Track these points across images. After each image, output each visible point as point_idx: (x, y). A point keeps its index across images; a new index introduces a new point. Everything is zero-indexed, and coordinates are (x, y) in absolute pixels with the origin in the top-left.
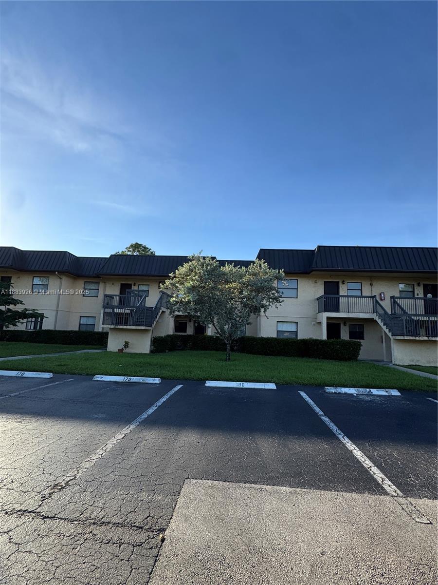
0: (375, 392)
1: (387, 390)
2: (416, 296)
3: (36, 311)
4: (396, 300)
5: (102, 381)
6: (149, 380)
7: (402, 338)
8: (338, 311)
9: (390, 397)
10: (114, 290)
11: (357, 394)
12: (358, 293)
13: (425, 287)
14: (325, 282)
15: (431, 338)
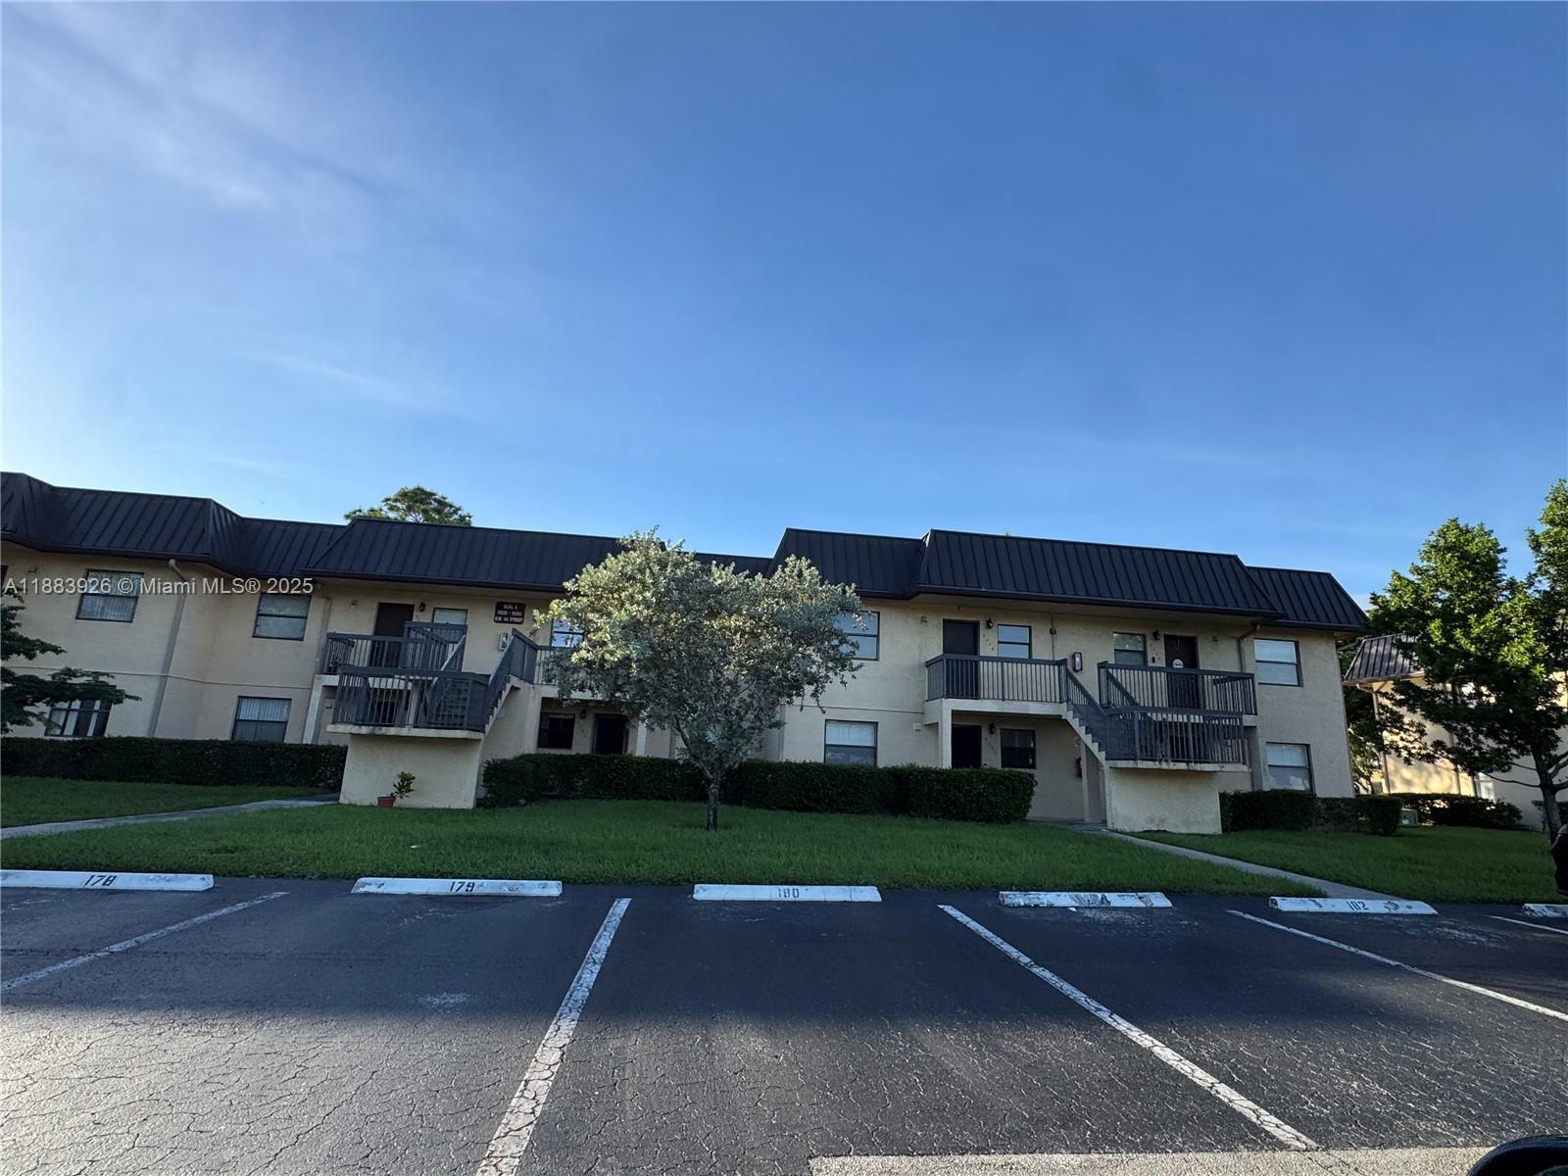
0: (1115, 899)
1: (1139, 894)
2: (1150, 664)
3: (102, 679)
4: (1110, 670)
5: (383, 895)
6: (530, 888)
7: (1130, 764)
8: (976, 696)
9: (1149, 911)
10: (357, 621)
11: (1076, 908)
12: (1023, 652)
13: (1169, 640)
14: (944, 620)
15: (1193, 766)
